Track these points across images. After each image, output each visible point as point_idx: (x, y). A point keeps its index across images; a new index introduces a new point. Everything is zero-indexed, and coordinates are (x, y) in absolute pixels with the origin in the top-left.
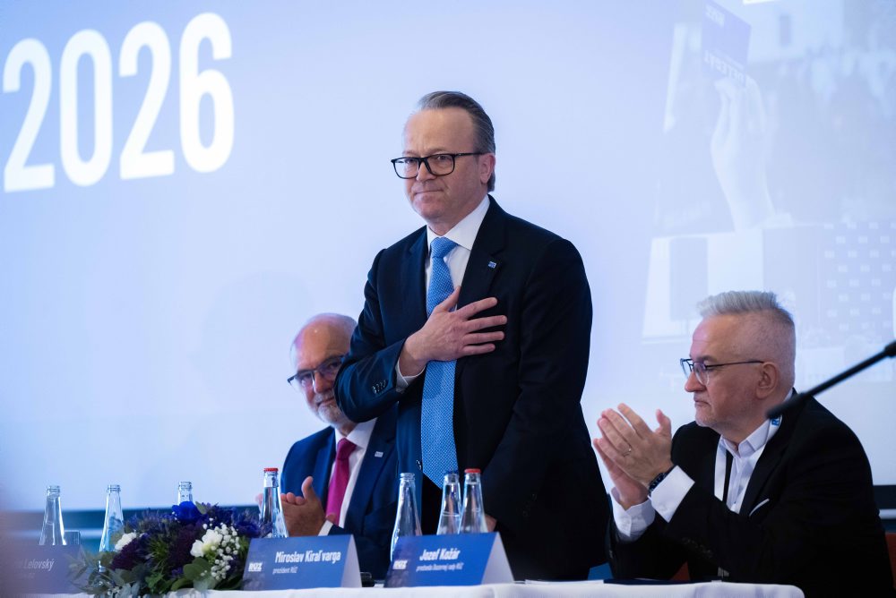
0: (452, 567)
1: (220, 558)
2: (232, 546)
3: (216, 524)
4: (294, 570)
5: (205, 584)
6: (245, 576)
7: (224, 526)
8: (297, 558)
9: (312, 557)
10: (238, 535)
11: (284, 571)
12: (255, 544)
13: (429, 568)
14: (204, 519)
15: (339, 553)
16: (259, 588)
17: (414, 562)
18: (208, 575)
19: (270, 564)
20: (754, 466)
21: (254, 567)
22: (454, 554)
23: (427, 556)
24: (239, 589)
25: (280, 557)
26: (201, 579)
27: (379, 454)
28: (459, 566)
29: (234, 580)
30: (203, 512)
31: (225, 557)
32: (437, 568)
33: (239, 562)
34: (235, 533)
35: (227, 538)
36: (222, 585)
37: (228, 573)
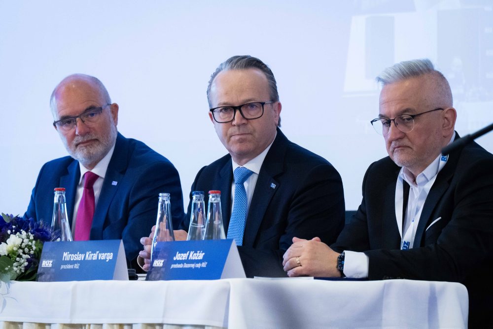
0: (198, 266)
1: (20, 256)
2: (30, 247)
3: (18, 230)
4: (77, 266)
5: (9, 276)
6: (39, 271)
7: (24, 233)
8: (79, 257)
9: (91, 256)
10: (35, 239)
11: (69, 267)
12: (47, 246)
13: (180, 266)
14: (8, 226)
15: (112, 254)
16: (50, 280)
17: (169, 261)
18: (11, 269)
19: (59, 262)
20: (428, 192)
21: (46, 263)
22: (200, 256)
23: (179, 257)
24: (34, 280)
25: (66, 256)
26: (6, 272)
27: (115, 183)
28: (204, 265)
29: (31, 273)
30: (8, 221)
31: (24, 256)
32: (186, 266)
33: (35, 260)
34: (32, 237)
35: (26, 241)
36: (21, 277)
37: (26, 268)
